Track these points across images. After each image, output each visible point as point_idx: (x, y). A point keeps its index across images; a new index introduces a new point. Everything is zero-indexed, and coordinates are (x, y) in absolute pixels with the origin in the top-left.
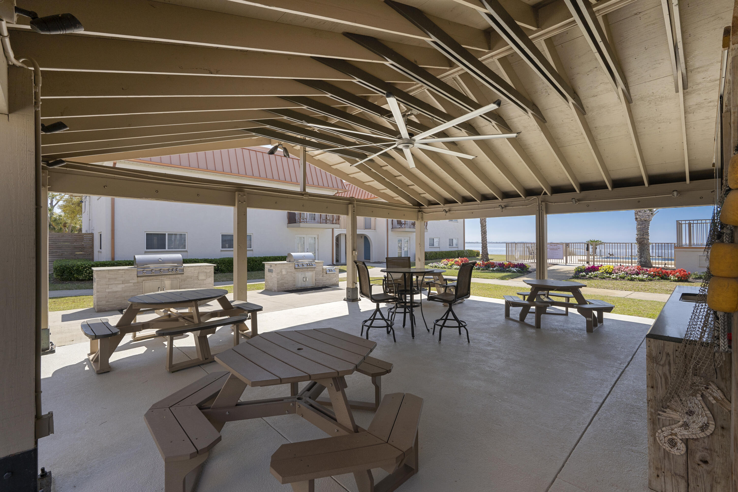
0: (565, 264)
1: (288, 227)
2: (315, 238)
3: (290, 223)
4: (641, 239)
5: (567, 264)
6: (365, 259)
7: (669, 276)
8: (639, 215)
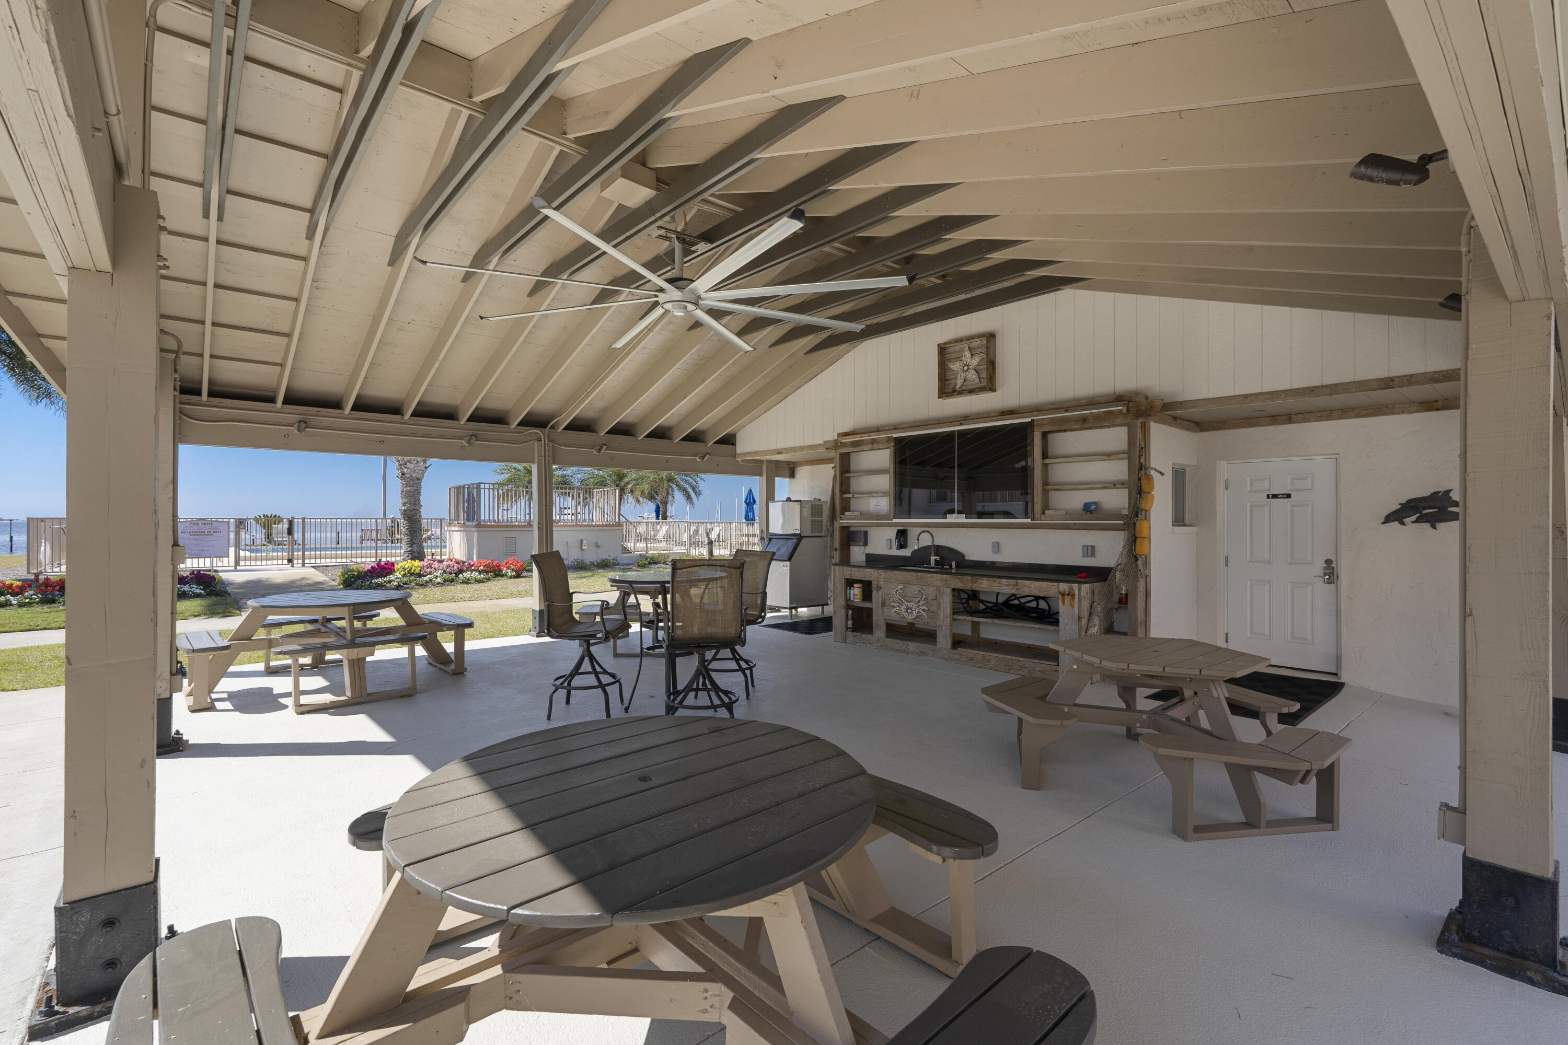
0: (233, 568)
4: (411, 511)
5: (238, 568)
7: (502, 571)
8: (405, 468)
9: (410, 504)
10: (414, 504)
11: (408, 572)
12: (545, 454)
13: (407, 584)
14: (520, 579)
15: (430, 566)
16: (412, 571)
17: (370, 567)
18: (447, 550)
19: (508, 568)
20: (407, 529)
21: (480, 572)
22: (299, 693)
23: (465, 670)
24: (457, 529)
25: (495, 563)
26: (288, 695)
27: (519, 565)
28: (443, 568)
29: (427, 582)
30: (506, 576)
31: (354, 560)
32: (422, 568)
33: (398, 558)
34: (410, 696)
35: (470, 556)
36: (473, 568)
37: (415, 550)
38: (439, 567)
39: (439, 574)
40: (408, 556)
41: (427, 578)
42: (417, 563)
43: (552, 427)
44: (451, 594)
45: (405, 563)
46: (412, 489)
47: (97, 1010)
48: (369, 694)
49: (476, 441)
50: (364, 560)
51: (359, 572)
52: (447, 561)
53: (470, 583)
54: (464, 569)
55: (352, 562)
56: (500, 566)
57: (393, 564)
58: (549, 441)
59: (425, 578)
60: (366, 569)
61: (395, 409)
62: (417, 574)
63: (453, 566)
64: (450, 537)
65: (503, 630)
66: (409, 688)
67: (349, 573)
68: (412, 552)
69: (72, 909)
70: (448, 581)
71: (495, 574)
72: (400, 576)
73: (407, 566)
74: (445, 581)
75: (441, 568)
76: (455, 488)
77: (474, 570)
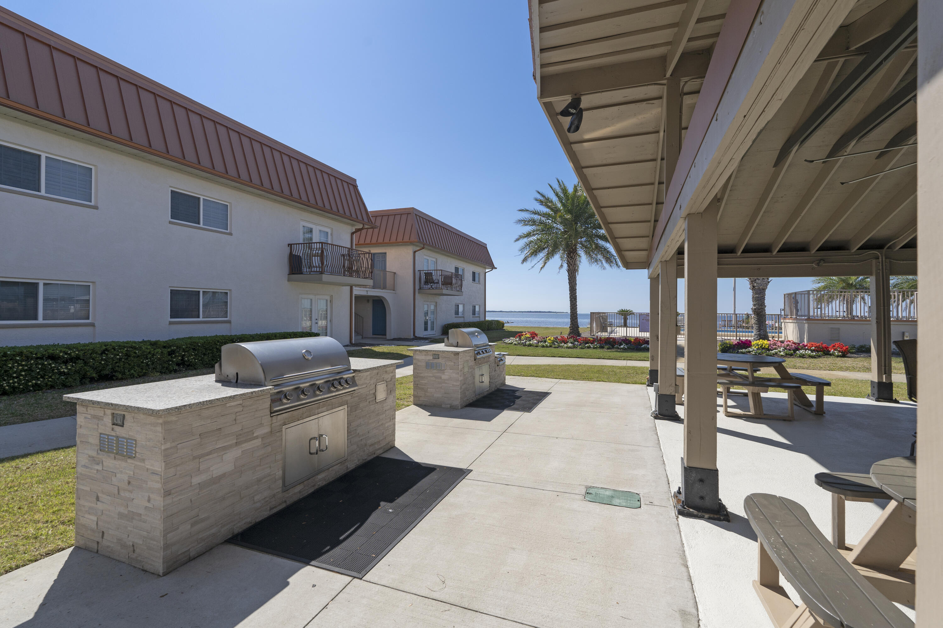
1: (289, 280)
2: (327, 300)
3: (293, 274)
4: (759, 309)
6: (373, 335)
7: (830, 351)
8: (755, 283)
9: (758, 305)
10: (761, 305)
11: (761, 347)
12: (883, 268)
13: (761, 354)
14: (846, 358)
15: (775, 344)
16: (763, 347)
17: (736, 342)
18: (783, 335)
19: (835, 350)
20: (757, 320)
21: (812, 351)
22: (727, 407)
23: (825, 413)
24: (791, 321)
25: (824, 345)
26: (721, 406)
27: (844, 348)
28: (784, 346)
29: (774, 354)
30: (833, 355)
31: (723, 337)
32: (770, 345)
33: (752, 338)
34: (790, 421)
35: (802, 340)
36: (806, 348)
37: (762, 334)
38: (781, 345)
39: (781, 350)
40: (757, 337)
41: (773, 352)
42: (766, 342)
43: (888, 248)
44: (792, 363)
45: (758, 341)
46: (759, 296)
47: (700, 514)
48: (765, 414)
49: (824, 263)
50: (729, 338)
51: (730, 344)
52: (787, 342)
53: (805, 358)
54: (800, 347)
55: (722, 338)
56: (828, 348)
57: (750, 342)
58: (886, 258)
59: (772, 352)
60: (734, 344)
61: (766, 249)
62: (766, 349)
63: (792, 346)
64: (785, 327)
65: (843, 392)
66: (789, 416)
67: (725, 345)
68: (760, 335)
69: (690, 470)
70: (788, 354)
71: (824, 353)
72: (755, 349)
73: (759, 343)
74: (786, 354)
75: (783, 346)
76: (788, 294)
77: (807, 349)
